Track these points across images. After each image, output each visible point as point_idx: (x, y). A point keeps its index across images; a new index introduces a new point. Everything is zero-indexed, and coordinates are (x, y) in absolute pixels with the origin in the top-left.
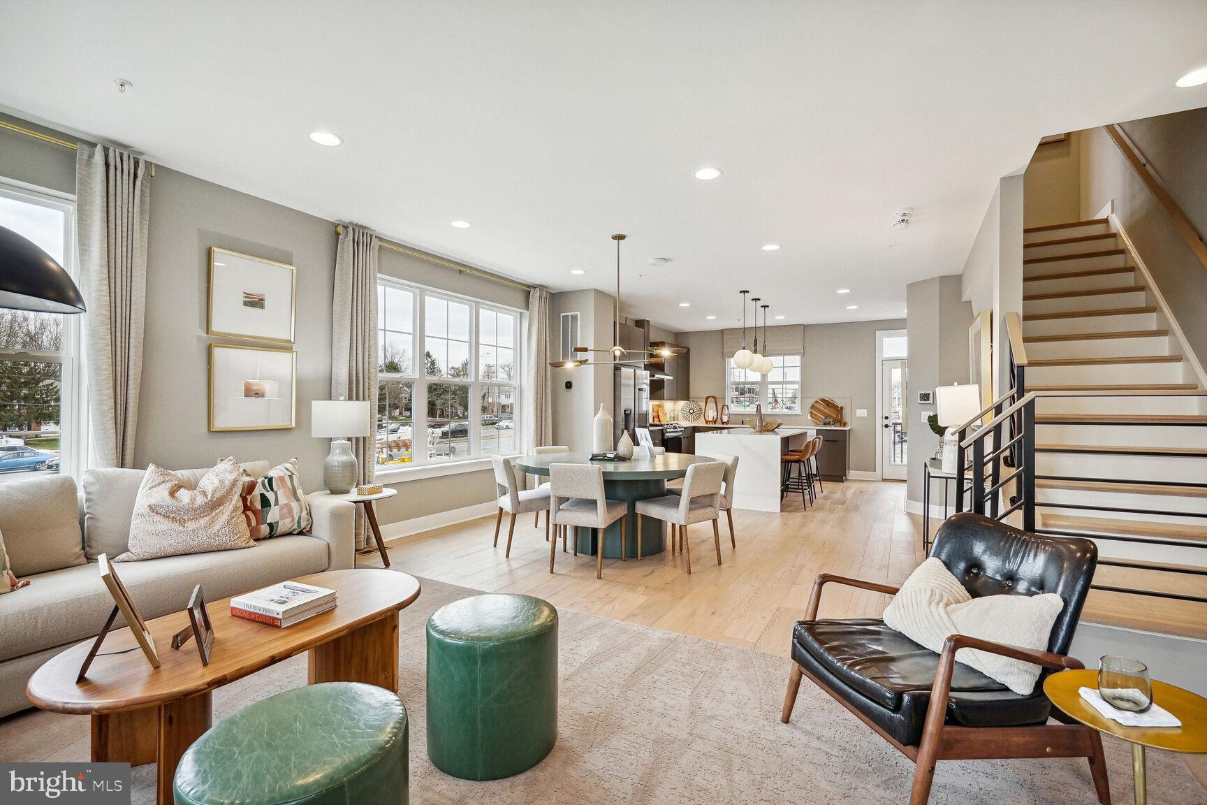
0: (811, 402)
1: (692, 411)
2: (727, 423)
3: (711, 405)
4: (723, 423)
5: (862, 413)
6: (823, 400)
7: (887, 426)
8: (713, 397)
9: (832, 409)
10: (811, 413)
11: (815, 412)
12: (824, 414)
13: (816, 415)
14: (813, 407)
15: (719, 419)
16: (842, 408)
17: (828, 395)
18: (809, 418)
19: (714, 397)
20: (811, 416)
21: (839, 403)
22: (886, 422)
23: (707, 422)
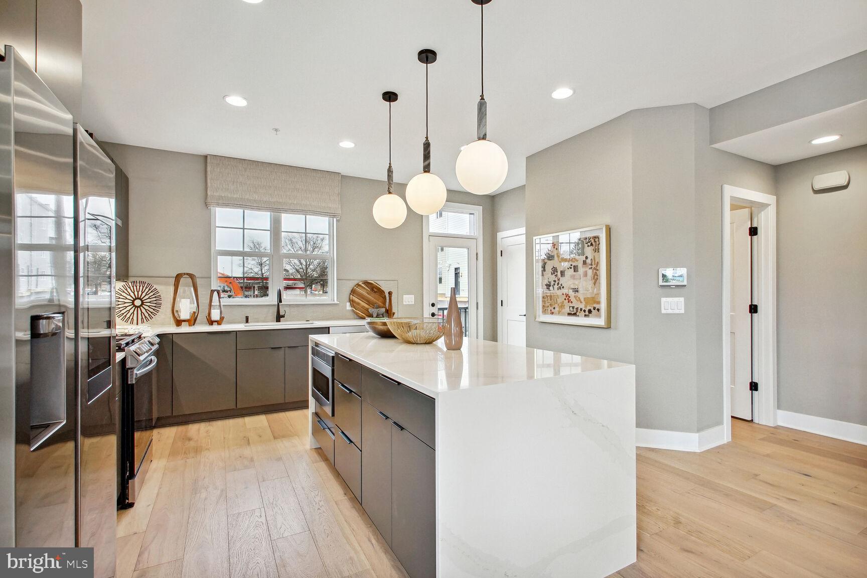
0: (350, 285)
1: (138, 303)
2: (219, 323)
3: (185, 288)
4: (211, 323)
5: (409, 299)
6: (366, 283)
7: (433, 315)
8: (188, 274)
9: (376, 295)
10: (352, 302)
11: (357, 300)
12: (369, 302)
13: (358, 304)
14: (353, 292)
15: (202, 317)
16: (390, 293)
17: (371, 278)
18: (348, 307)
19: (191, 276)
20: (352, 306)
21: (386, 289)
22: (434, 310)
23: (179, 323)
